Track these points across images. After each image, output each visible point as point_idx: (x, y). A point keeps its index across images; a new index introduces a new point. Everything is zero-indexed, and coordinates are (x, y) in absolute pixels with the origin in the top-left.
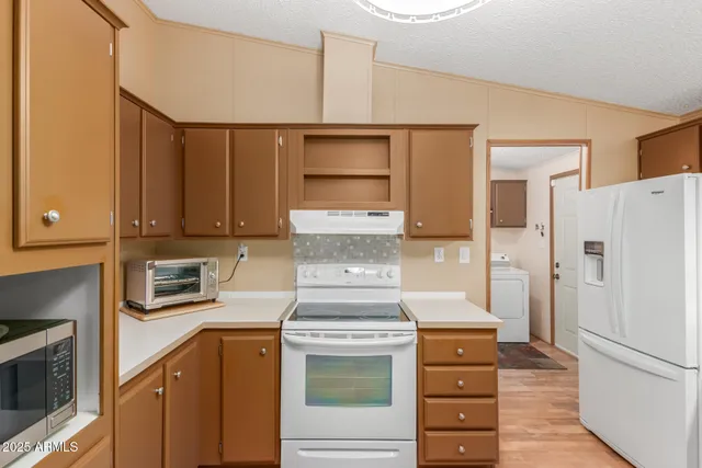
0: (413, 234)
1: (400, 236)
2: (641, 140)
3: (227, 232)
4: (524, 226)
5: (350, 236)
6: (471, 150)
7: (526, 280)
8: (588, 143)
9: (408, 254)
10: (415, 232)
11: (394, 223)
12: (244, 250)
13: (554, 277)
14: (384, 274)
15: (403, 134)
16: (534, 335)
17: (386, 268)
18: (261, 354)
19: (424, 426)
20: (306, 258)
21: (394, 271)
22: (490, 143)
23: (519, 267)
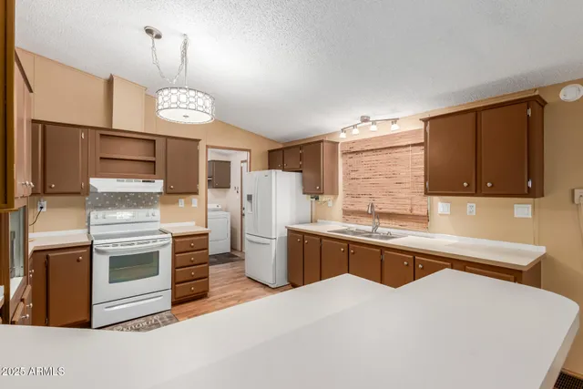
0: (168, 191)
1: (159, 193)
2: (270, 152)
3: (39, 191)
4: (229, 187)
5: (127, 193)
6: (198, 151)
7: (229, 217)
8: (249, 151)
9: (164, 203)
10: (169, 191)
11: (157, 186)
12: (44, 204)
13: (243, 215)
14: (150, 214)
15: (163, 139)
16: (233, 248)
17: (151, 211)
18: (78, 261)
19: (175, 282)
20: (96, 207)
21: (156, 212)
22: (207, 147)
23: (226, 211)
